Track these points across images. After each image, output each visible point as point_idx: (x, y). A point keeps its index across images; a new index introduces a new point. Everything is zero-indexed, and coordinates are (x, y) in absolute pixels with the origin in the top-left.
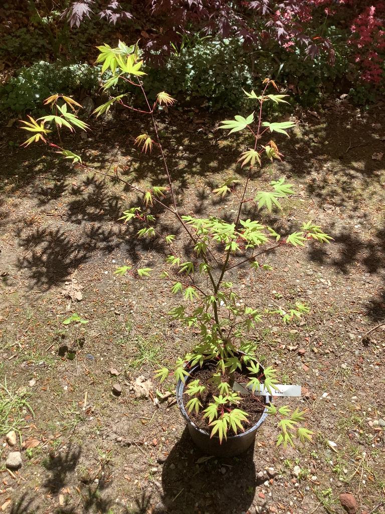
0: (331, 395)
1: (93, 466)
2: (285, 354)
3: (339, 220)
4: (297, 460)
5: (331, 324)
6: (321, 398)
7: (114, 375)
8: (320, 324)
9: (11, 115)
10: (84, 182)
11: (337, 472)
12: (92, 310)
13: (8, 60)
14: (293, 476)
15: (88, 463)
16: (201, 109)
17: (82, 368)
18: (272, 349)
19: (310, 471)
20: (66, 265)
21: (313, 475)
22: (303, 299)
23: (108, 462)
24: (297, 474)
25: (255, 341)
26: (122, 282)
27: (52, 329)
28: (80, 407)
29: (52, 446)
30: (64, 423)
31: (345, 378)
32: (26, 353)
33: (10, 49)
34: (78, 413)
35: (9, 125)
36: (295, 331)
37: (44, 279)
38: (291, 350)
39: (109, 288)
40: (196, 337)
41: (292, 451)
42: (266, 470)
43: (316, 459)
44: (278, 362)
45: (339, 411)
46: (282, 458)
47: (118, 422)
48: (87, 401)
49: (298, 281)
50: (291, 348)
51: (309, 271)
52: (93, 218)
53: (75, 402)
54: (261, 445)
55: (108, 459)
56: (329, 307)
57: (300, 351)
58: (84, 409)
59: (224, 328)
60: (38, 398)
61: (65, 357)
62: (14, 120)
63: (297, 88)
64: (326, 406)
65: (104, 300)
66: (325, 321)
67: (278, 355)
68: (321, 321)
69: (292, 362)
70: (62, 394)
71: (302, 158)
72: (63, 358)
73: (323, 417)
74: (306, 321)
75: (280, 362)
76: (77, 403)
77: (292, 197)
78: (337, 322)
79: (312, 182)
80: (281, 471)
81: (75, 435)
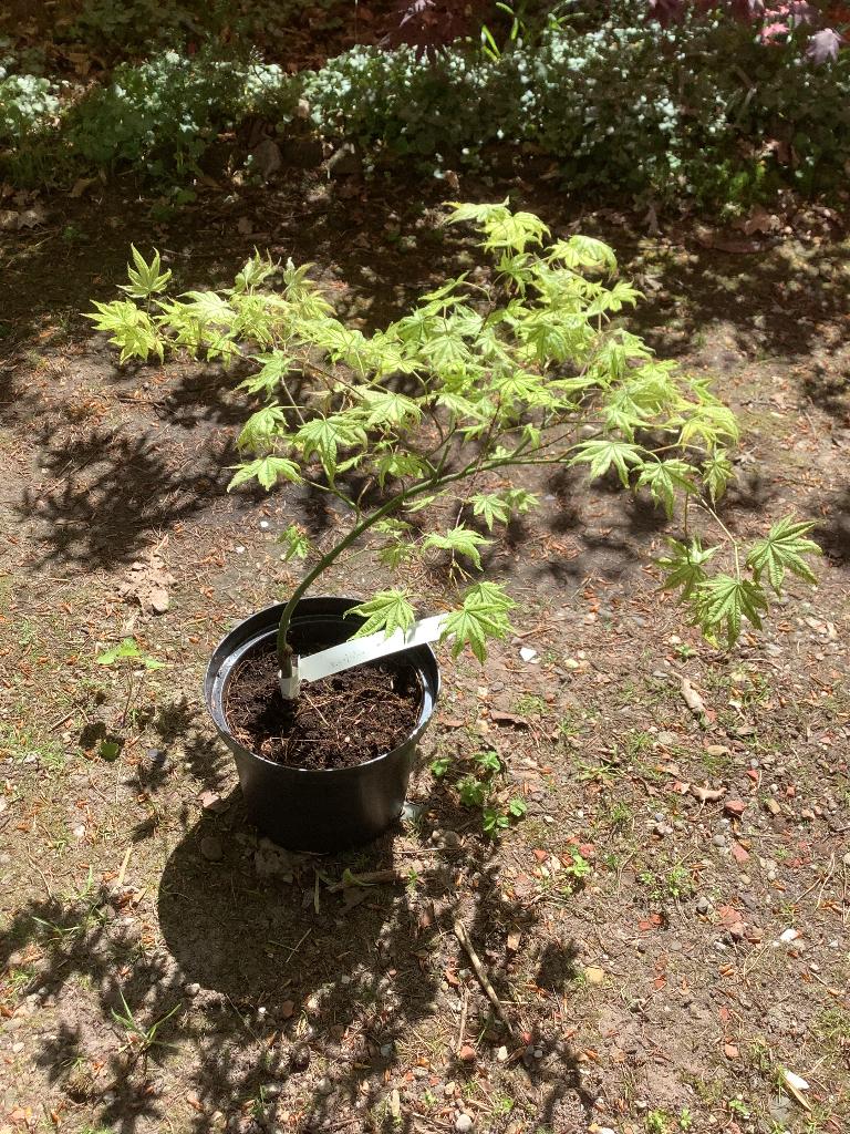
0: (805, 936)
1: (107, 1055)
2: (687, 807)
4: (686, 1116)
5: (827, 740)
6: (776, 944)
7: (210, 812)
8: (795, 737)
9: (84, 170)
12: (187, 640)
13: (100, 54)
16: (540, 185)
18: (652, 790)
22: (753, 668)
23: (148, 1049)
25: (606, 763)
26: (276, 577)
27: (76, 676)
28: (105, 886)
29: (10, 983)
30: (55, 924)
33: (107, 29)
34: (96, 901)
35: (75, 193)
36: (724, 749)
37: (78, 548)
38: (704, 798)
39: (239, 589)
40: (446, 736)
41: (673, 1086)
43: (744, 1121)
44: (662, 828)
45: (827, 986)
46: (642, 1105)
48: (127, 872)
50: (705, 793)
52: (231, 417)
53: (96, 871)
56: (824, 694)
57: (729, 804)
59: (526, 722)
61: (96, 750)
62: (88, 181)
63: (790, 149)
64: (790, 966)
65: (221, 618)
66: (808, 729)
67: (666, 810)
68: (797, 729)
69: (705, 831)
70: (67, 845)
71: (789, 313)
72: (87, 754)
73: (776, 1000)
74: (754, 725)
75: (670, 830)
76: (100, 876)
77: (751, 405)
78: (844, 736)
79: (809, 374)
81: (78, 960)
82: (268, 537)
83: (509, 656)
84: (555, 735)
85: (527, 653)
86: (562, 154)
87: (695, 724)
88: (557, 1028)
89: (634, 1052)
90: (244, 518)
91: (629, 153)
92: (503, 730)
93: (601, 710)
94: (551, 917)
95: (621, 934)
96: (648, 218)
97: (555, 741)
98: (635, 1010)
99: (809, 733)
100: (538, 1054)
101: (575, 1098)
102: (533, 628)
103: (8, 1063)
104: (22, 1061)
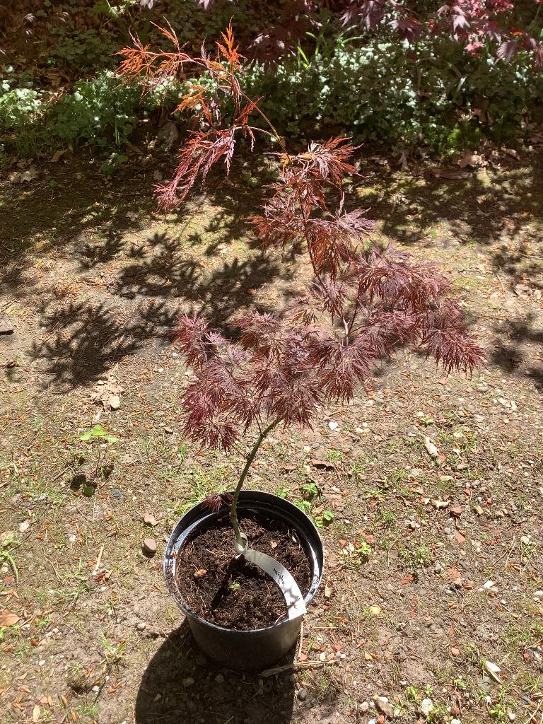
0: (498, 585)
1: (94, 666)
2: (428, 512)
3: (538, 309)
4: (429, 688)
5: (511, 470)
6: (481, 590)
7: (149, 524)
8: (492, 469)
9: (59, 145)
10: (149, 240)
11: (497, 716)
12: (132, 425)
13: (67, 73)
14: (419, 715)
15: (87, 659)
17: (103, 510)
18: (407, 503)
19: (449, 709)
20: (103, 356)
21: (455, 718)
22: (467, 429)
23: (117, 661)
24: (426, 712)
25: (380, 488)
26: (183, 386)
27: (67, 449)
28: (89, 569)
29: (36, 626)
30: (61, 592)
31: (525, 558)
32: (23, 481)
34: (84, 578)
35: (55, 159)
36: (449, 478)
37: (68, 375)
38: (438, 506)
39: (161, 393)
40: (286, 476)
41: (421, 672)
42: (374, 700)
43: (463, 691)
44: (413, 525)
45: (510, 613)
46: (404, 683)
47: (144, 598)
48: (101, 561)
49: (461, 399)
50: (439, 504)
51: (481, 385)
52: (153, 291)
53: (83, 561)
54: (371, 657)
55: (118, 656)
56: (509, 443)
57: (454, 510)
59: (332, 465)
60: (28, 550)
61: (80, 491)
62: (62, 152)
63: (486, 114)
64: (489, 602)
65: (151, 411)
66: (500, 464)
67: (416, 514)
68: (493, 464)
69: (438, 526)
70: (66, 546)
71: (487, 215)
72: (76, 493)
73: (481, 621)
74: (468, 463)
75: (418, 526)
76: (86, 564)
77: (464, 272)
78: (521, 467)
79: (499, 252)
80: (400, 705)
81: (75, 613)
82: (178, 362)
83: (322, 427)
84: (350, 473)
85: (333, 425)
86: (347, 123)
87: (433, 463)
88: (354, 641)
89: (399, 654)
90: (163, 351)
91: (388, 121)
92: (320, 471)
93: (377, 458)
94: (349, 578)
95: (390, 587)
96: (401, 160)
97: (350, 476)
98: (399, 630)
99: (500, 467)
100: (343, 656)
101: (365, 681)
102: (336, 410)
103: (37, 672)
104: (44, 670)
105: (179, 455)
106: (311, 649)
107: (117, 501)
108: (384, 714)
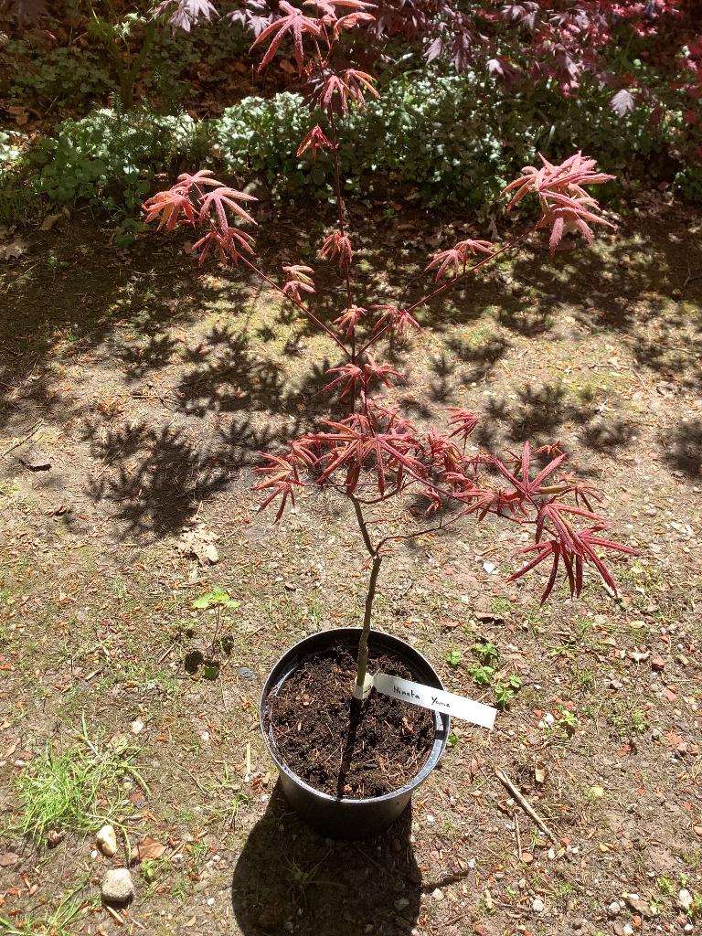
2: (627, 667)
3: (690, 412)
4: (683, 877)
8: (684, 609)
9: (49, 207)
10: (206, 337)
12: (240, 582)
13: (34, 107)
14: (678, 910)
16: (407, 205)
17: (236, 696)
18: (601, 658)
20: (187, 493)
22: (645, 562)
23: (308, 888)
24: (687, 906)
25: (566, 642)
26: (292, 527)
27: (166, 619)
28: (238, 774)
29: (191, 855)
30: (210, 807)
32: (119, 666)
33: (38, 86)
34: (236, 787)
35: (46, 226)
36: (642, 623)
37: (147, 520)
38: (637, 660)
40: (449, 635)
41: (668, 859)
42: (623, 898)
44: (617, 684)
46: (652, 874)
48: (253, 763)
49: (630, 526)
50: (637, 656)
51: (647, 507)
53: (228, 764)
54: (607, 849)
55: (307, 882)
56: (696, 576)
57: (655, 661)
58: (247, 779)
59: (502, 618)
60: (152, 757)
61: (199, 673)
62: (54, 217)
65: (261, 563)
66: (692, 603)
67: (614, 671)
68: (685, 603)
69: (643, 683)
70: (200, 748)
71: (605, 295)
72: (193, 677)
74: (657, 604)
75: (621, 685)
76: (232, 768)
77: (596, 368)
79: (636, 343)
80: (655, 901)
81: (236, 832)
83: (476, 570)
84: (525, 625)
85: (489, 567)
87: (618, 607)
88: (582, 832)
89: (638, 840)
92: (487, 626)
93: (551, 605)
95: (607, 761)
96: (490, 228)
97: (526, 630)
98: (631, 812)
99: (694, 606)
100: (575, 850)
101: (607, 877)
102: (487, 548)
103: (207, 914)
104: (217, 911)
105: (313, 618)
106: (536, 847)
107: (250, 683)
108: (640, 914)
